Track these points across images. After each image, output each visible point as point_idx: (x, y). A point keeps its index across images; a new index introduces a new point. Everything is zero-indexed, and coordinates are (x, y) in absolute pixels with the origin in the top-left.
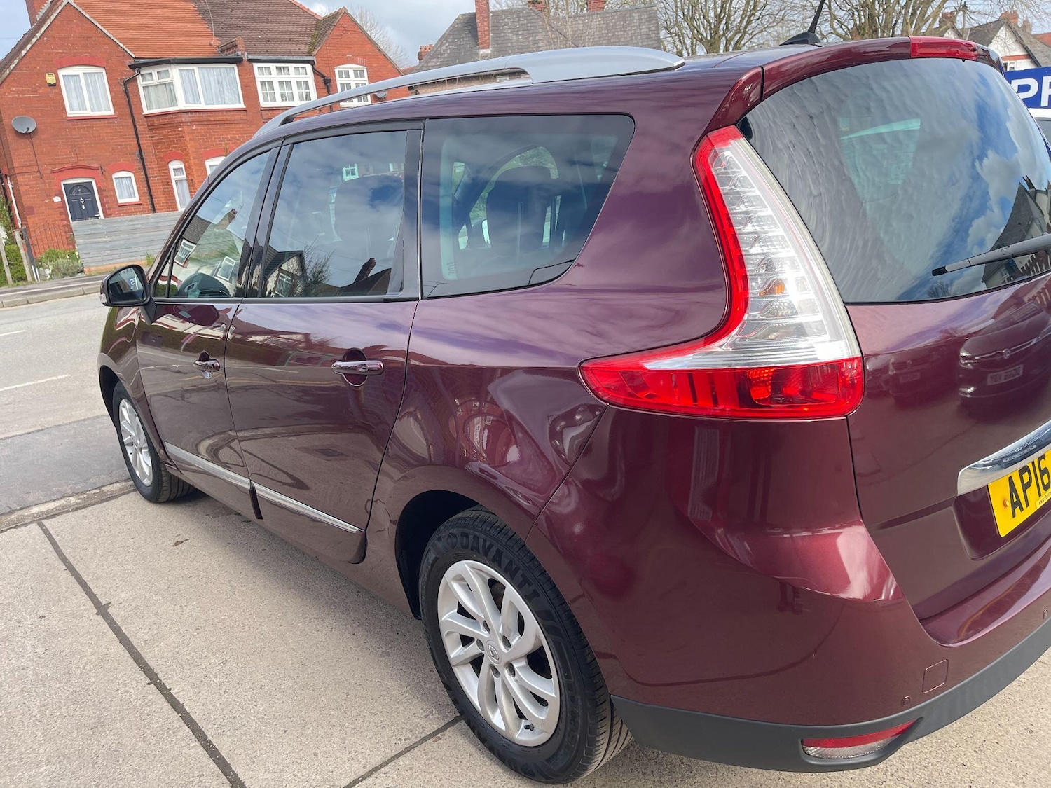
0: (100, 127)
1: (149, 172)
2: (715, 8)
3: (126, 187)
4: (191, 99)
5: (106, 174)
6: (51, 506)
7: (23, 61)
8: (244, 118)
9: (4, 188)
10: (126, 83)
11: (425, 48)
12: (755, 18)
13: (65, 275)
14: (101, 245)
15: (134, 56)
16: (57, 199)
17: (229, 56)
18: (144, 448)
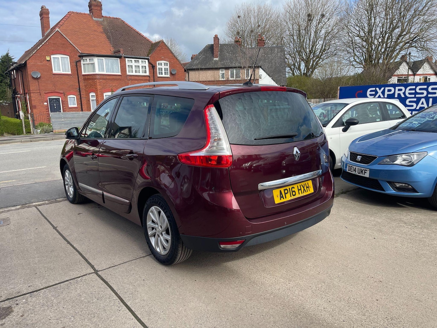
0: (65, 78)
1: (82, 96)
2: (309, 48)
3: (72, 101)
4: (101, 70)
5: (65, 95)
6: (39, 203)
7: (38, 51)
8: (120, 78)
9: (25, 98)
10: (77, 62)
11: (194, 56)
12: (325, 53)
13: (46, 132)
14: (60, 122)
15: (81, 52)
16: (46, 104)
17: (117, 55)
18: (72, 185)
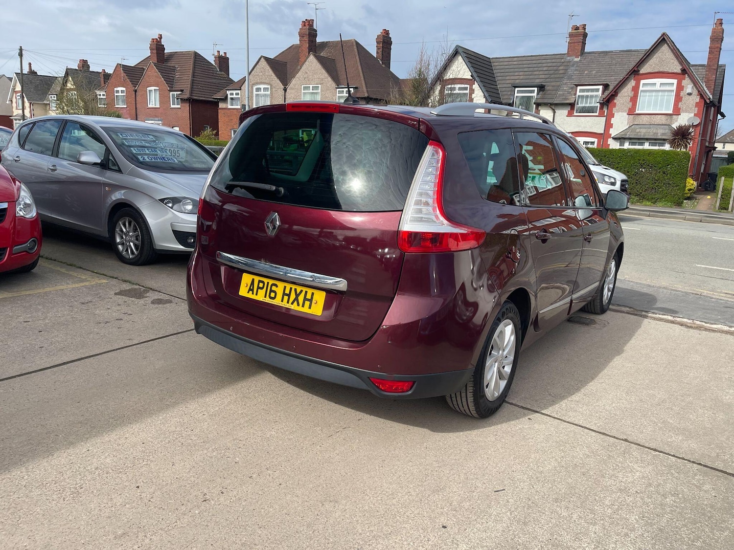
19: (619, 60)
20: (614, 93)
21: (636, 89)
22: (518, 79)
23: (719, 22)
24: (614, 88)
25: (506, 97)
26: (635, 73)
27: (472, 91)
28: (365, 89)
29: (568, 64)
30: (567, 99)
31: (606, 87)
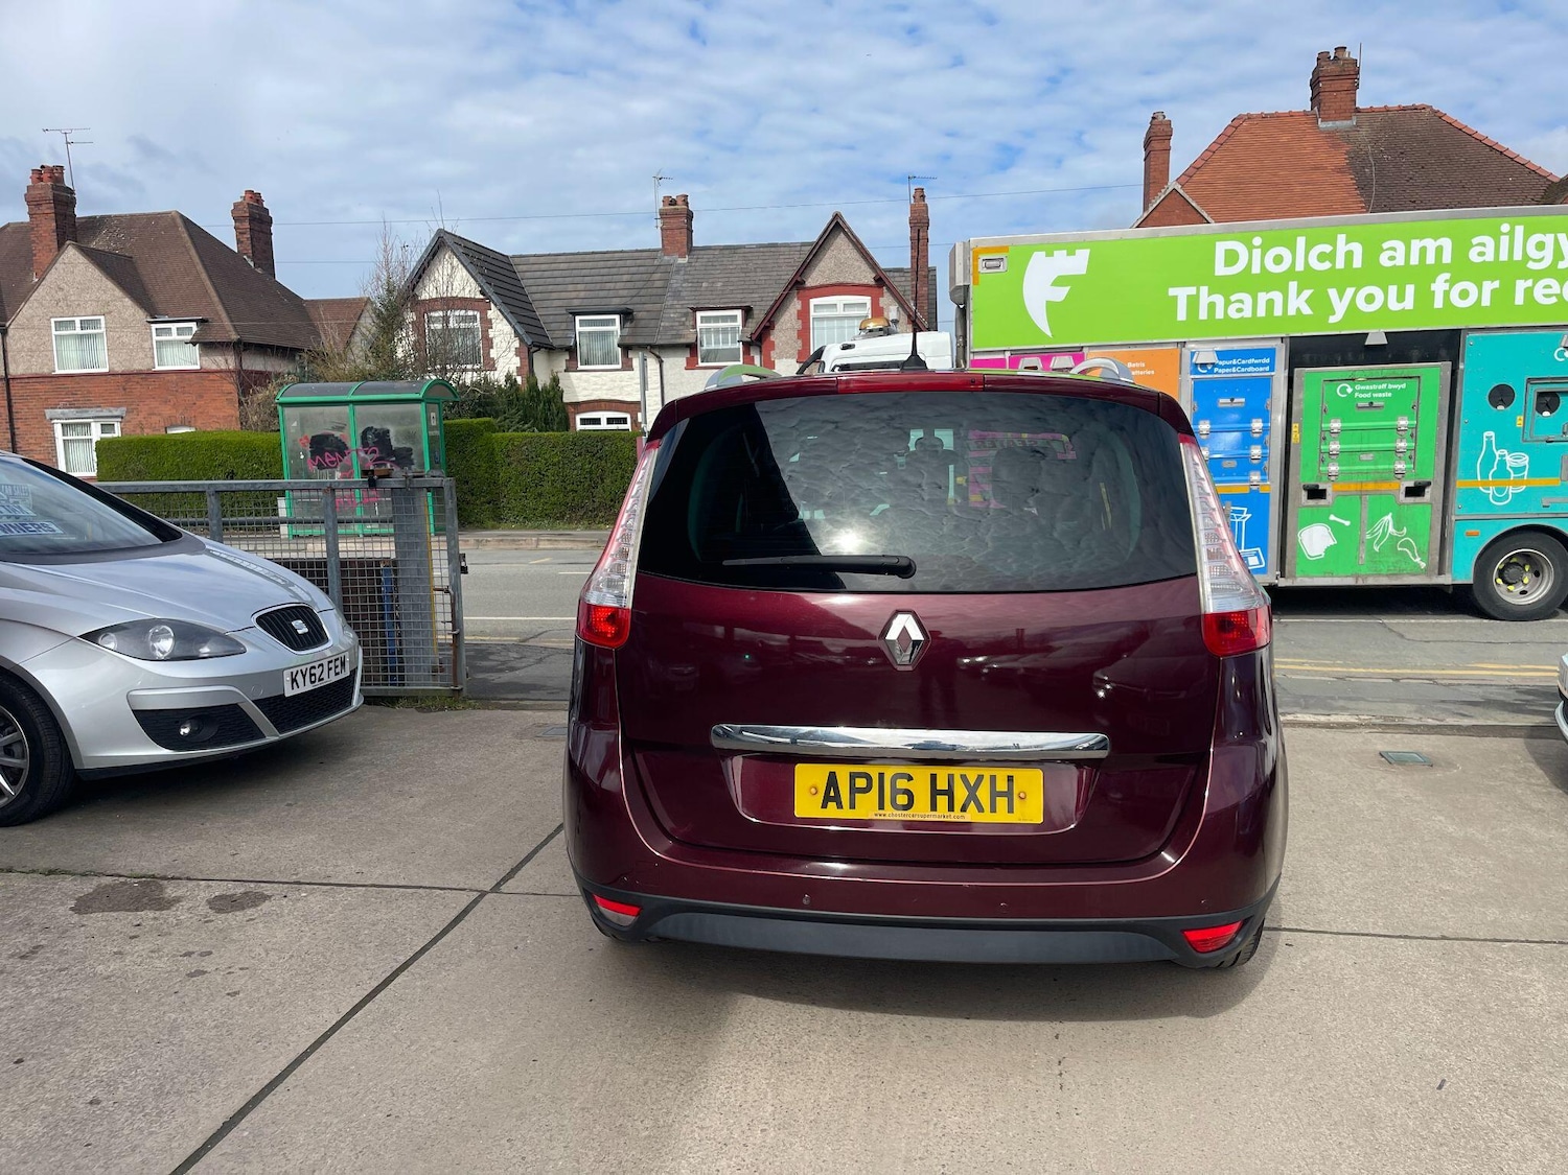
19: (759, 262)
20: (768, 324)
21: (804, 315)
22: (577, 296)
23: (918, 194)
24: (767, 314)
25: (559, 334)
26: (797, 285)
27: (487, 324)
28: (227, 323)
29: (668, 270)
30: (681, 336)
31: (748, 312)
